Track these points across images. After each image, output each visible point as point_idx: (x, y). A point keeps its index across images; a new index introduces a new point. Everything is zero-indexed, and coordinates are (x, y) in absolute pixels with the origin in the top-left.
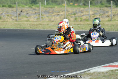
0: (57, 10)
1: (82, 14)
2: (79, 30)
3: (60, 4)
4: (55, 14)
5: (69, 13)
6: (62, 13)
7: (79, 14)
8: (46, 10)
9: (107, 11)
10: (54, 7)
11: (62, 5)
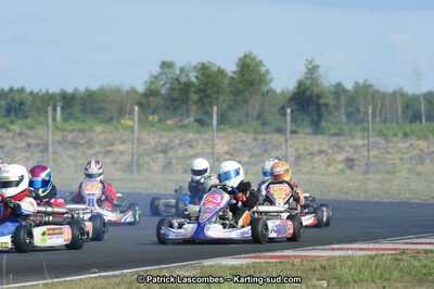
0: (101, 137)
1: (191, 152)
3: (111, 119)
4: (97, 149)
5: (147, 146)
6: (121, 148)
7: (180, 152)
8: (63, 138)
9: (276, 143)
10: (91, 130)
11: (118, 122)
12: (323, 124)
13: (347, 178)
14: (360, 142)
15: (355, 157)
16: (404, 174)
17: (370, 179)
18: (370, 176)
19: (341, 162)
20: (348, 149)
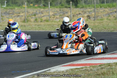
0: (17, 11)
1: (42, 15)
2: (40, 31)
3: (20, 5)
4: (15, 15)
5: (30, 14)
6: (22, 14)
7: (39, 15)
8: (6, 12)
9: (66, 11)
10: (14, 9)
11: (22, 6)
12: (78, 5)
13: (89, 22)
14: (90, 10)
15: (90, 15)
16: (106, 20)
17: (96, 22)
18: (96, 21)
19: (86, 17)
20: (87, 12)
